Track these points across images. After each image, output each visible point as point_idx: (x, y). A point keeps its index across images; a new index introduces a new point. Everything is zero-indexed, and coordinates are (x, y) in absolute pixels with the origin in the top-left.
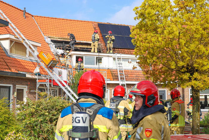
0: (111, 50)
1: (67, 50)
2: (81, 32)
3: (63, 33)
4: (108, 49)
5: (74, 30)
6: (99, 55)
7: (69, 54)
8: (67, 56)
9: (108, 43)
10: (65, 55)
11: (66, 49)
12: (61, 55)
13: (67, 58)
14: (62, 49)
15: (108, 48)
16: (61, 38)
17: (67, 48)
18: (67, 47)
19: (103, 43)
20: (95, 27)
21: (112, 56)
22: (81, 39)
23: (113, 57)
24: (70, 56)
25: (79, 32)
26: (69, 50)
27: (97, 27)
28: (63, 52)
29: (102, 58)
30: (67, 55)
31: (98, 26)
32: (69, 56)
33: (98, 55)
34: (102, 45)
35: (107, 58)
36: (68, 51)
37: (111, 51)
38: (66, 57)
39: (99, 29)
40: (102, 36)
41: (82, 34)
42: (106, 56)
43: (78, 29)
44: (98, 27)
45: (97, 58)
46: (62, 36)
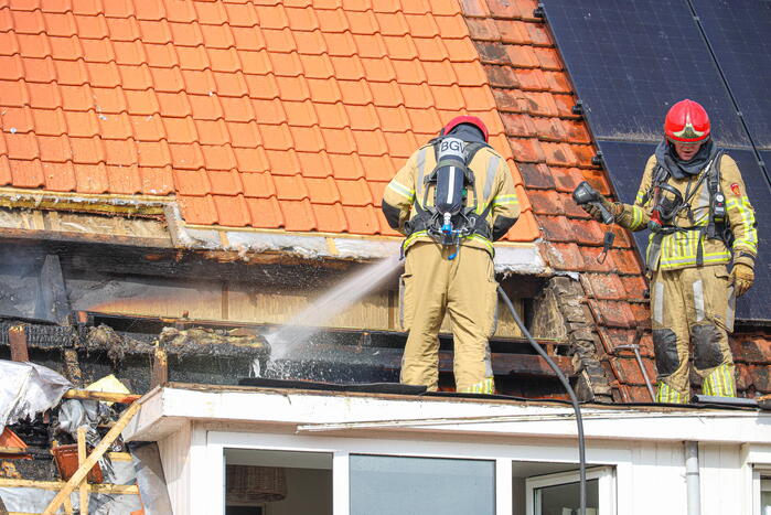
0: (714, 361)
1: (99, 361)
2: (300, 114)
3: (47, 123)
4: (682, 352)
5: (197, 83)
6: (581, 442)
7: (125, 427)
8: (97, 455)
9: (672, 274)
10: (68, 437)
11: (81, 354)
12: (14, 445)
13: (96, 477)
14: (36, 355)
15: (680, 331)
16: (14, 195)
17: (102, 334)
18: (98, 320)
19: (611, 260)
20: (492, 31)
21: (739, 448)
22: (299, 215)
23: (756, 456)
24: (148, 450)
25: (271, 112)
26: (134, 368)
27: (518, 32)
28: (37, 401)
29: (605, 483)
30: (103, 432)
31: (540, 21)
32: (131, 447)
33: (569, 428)
34: (596, 284)
35: (669, 474)
36: (111, 387)
37: (721, 382)
38: (85, 467)
39: (547, 58)
40: (598, 167)
41: (307, 140)
42: (657, 445)
43: (255, 63)
44: (539, 36)
45: (522, 475)
46: (33, 173)
